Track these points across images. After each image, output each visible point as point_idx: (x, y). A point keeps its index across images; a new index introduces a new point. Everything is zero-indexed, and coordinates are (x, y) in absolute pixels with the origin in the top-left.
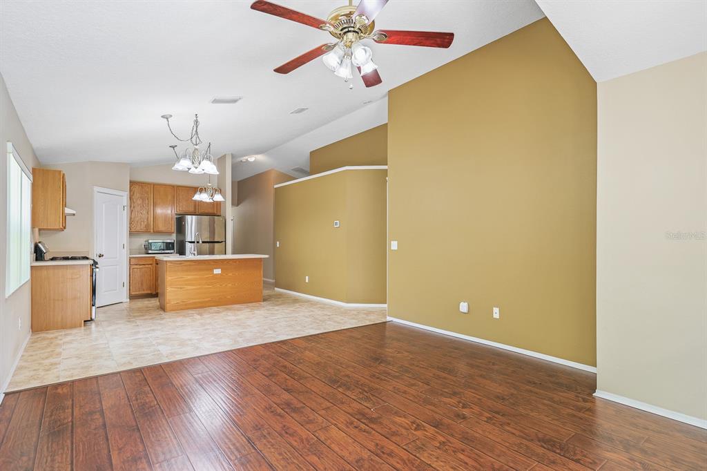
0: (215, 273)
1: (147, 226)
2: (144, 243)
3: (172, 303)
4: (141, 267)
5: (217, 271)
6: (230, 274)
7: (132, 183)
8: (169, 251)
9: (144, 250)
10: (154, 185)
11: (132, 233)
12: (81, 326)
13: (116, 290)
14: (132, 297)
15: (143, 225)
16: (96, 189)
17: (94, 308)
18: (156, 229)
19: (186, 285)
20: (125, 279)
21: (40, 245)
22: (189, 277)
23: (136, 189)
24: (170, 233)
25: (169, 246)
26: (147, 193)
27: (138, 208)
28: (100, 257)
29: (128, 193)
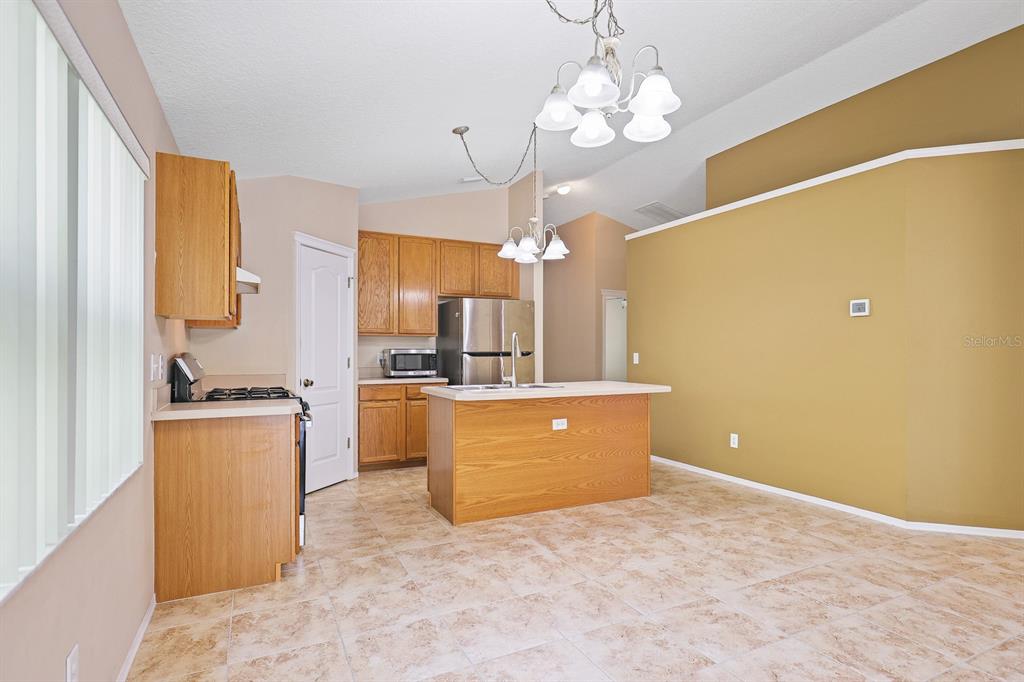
0: (555, 428)
1: (388, 321)
2: (379, 356)
3: (468, 502)
4: (379, 404)
5: (559, 424)
6: (585, 431)
7: (362, 234)
8: (427, 373)
9: (380, 371)
10: (400, 237)
11: (363, 335)
12: (274, 580)
13: (335, 455)
14: (363, 468)
15: (380, 321)
16: (300, 238)
17: (302, 517)
18: (404, 328)
19: (499, 458)
20: (352, 433)
21: (180, 362)
22: (502, 439)
23: (369, 243)
24: (427, 335)
25: (427, 361)
26: (388, 255)
27: (370, 285)
28: (306, 385)
29: (356, 250)
